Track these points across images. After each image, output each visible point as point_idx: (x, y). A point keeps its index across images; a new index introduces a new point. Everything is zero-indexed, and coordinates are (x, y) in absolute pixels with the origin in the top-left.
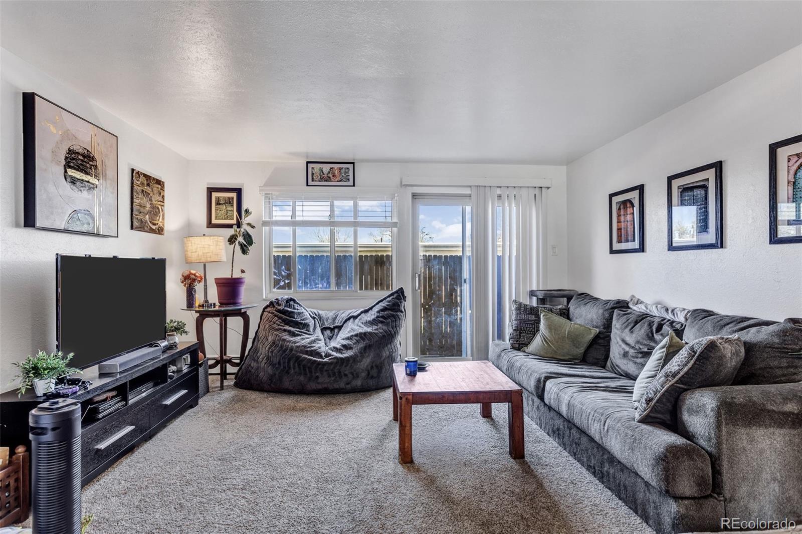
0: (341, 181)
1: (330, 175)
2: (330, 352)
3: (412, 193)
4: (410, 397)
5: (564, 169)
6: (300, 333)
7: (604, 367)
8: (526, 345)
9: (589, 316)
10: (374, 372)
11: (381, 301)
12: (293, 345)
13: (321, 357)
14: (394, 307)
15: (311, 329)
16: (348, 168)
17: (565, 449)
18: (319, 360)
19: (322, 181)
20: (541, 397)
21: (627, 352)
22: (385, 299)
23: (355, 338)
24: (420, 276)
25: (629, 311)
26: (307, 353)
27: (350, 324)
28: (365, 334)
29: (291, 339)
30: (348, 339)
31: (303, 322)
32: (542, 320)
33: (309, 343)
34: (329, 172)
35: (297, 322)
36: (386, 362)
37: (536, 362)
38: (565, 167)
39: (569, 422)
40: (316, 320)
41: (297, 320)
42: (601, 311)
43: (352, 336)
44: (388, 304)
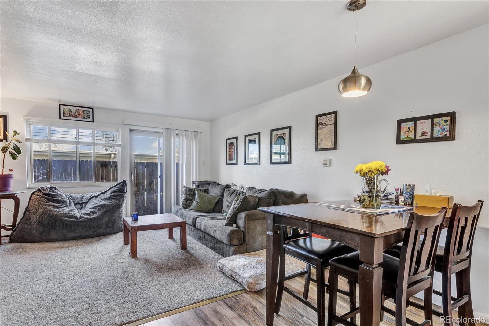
0: (84, 118)
1: (76, 114)
2: (83, 215)
3: (130, 129)
4: (136, 228)
6: (62, 207)
7: (221, 213)
8: (189, 206)
9: (216, 192)
10: (110, 225)
12: (58, 213)
13: (77, 218)
14: (121, 191)
15: (68, 204)
16: (88, 111)
17: (203, 244)
18: (76, 220)
19: (71, 117)
20: (194, 226)
21: (228, 205)
22: (115, 186)
23: (98, 207)
24: (134, 174)
25: (231, 189)
26: (68, 217)
27: (94, 200)
28: (104, 205)
29: (56, 210)
30: (93, 208)
31: (63, 200)
32: (196, 194)
33: (69, 212)
34: (76, 112)
35: (59, 200)
36: (117, 219)
37: (193, 212)
38: (209, 123)
39: (204, 232)
40: (70, 199)
41: (58, 199)
42: (220, 190)
43: (96, 206)
44: (117, 189)
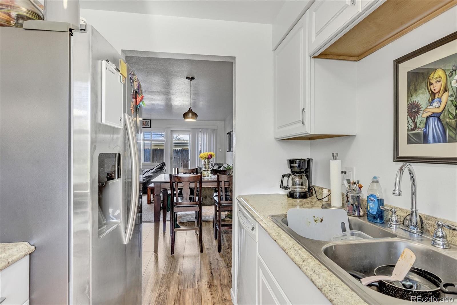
0: (146, 126)
3: (171, 130)
5: (223, 122)
11: (157, 166)
14: (161, 168)
16: (149, 122)
27: (147, 173)
